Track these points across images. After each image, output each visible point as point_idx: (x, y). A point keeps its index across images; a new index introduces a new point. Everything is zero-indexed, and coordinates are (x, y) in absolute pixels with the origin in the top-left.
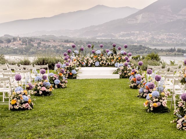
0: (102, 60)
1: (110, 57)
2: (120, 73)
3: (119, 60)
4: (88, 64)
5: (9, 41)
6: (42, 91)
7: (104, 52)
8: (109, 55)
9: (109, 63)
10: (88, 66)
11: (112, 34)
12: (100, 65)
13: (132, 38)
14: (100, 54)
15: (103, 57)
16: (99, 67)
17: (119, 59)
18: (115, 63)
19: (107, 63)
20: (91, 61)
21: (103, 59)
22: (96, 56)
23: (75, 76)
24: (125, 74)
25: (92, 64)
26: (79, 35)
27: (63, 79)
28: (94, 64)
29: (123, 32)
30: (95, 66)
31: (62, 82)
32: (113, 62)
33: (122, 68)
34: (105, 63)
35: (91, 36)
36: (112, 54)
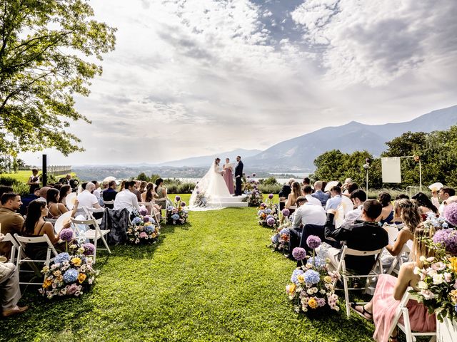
2: (249, 201)
3: (248, 188)
5: (186, 170)
6: (140, 239)
13: (259, 168)
24: (254, 202)
33: (251, 196)
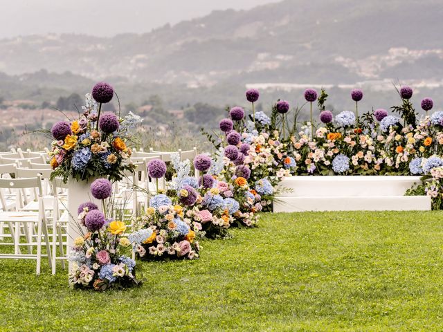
0: (357, 148)
1: (389, 138)
2: (432, 192)
3: (428, 148)
4: (306, 166)
6: (202, 224)
7: (368, 119)
8: (388, 129)
9: (389, 162)
10: (306, 172)
11: (340, 59)
12: (352, 167)
14: (352, 127)
15: (361, 136)
16: (349, 174)
17: (426, 143)
18: (409, 161)
19: (380, 161)
20: (318, 155)
21: (364, 146)
22: (335, 135)
23: (269, 203)
25: (321, 162)
26: (141, 65)
27: (249, 198)
28: (327, 163)
29: (406, 50)
30: (331, 173)
31: (243, 209)
32: (402, 157)
33: (441, 172)
34: (370, 161)
35: (212, 73)
36: (398, 124)
